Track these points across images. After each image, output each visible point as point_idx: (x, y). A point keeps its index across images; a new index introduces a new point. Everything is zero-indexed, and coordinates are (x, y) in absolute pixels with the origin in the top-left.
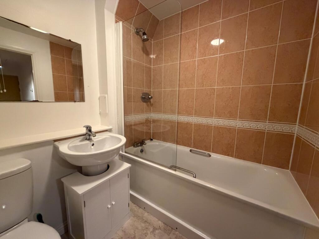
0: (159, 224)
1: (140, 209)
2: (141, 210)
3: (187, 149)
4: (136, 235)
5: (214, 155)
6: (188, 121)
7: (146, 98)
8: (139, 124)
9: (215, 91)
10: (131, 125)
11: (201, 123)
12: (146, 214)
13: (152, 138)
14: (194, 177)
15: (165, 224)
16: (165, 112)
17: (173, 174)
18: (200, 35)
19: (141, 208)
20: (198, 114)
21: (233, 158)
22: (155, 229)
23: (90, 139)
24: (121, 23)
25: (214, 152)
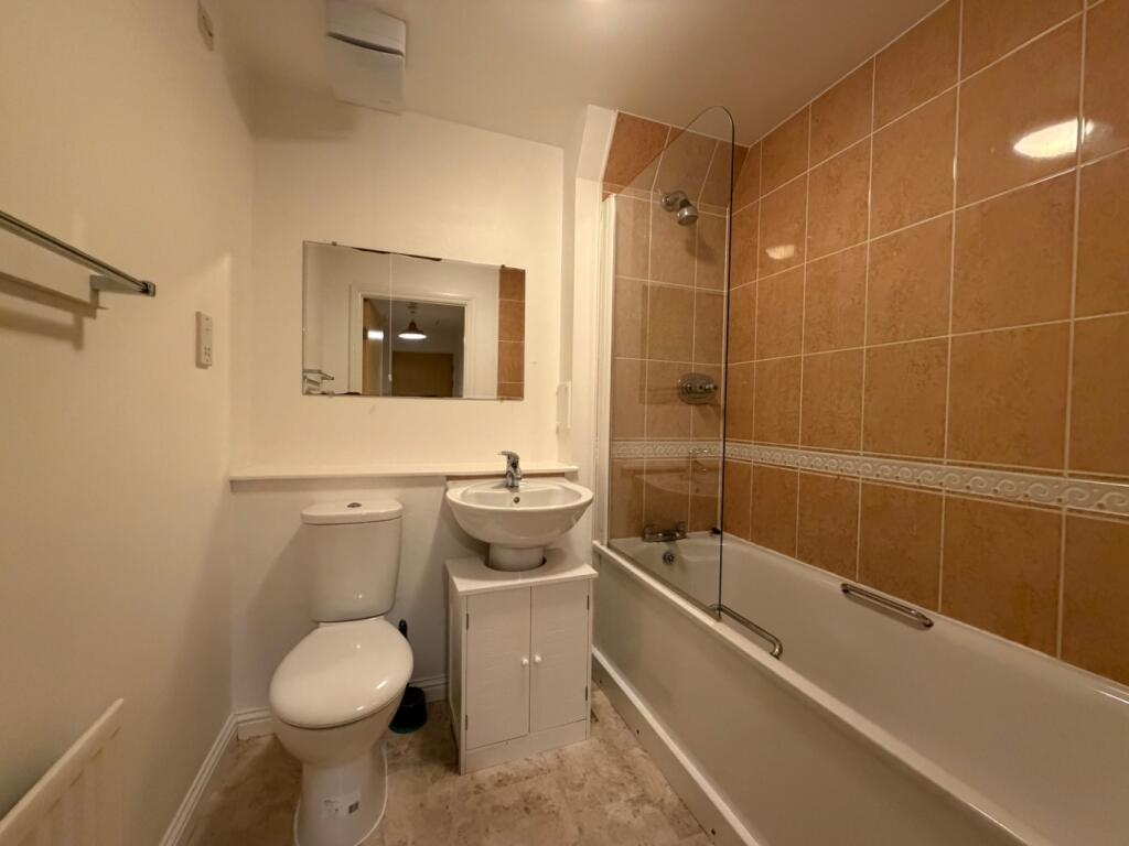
0: (665, 795)
1: (627, 730)
2: (625, 735)
3: (832, 582)
4: (587, 784)
5: (944, 625)
6: (842, 470)
7: (696, 392)
8: (669, 471)
9: (947, 351)
10: (640, 472)
11: (893, 480)
12: (637, 751)
13: (719, 528)
14: (771, 654)
15: (685, 805)
16: (762, 439)
17: (707, 626)
18: (877, 158)
19: (630, 728)
20: (879, 444)
21: (1054, 659)
22: (644, 798)
23: (513, 487)
24: (612, 199)
25: (951, 611)
